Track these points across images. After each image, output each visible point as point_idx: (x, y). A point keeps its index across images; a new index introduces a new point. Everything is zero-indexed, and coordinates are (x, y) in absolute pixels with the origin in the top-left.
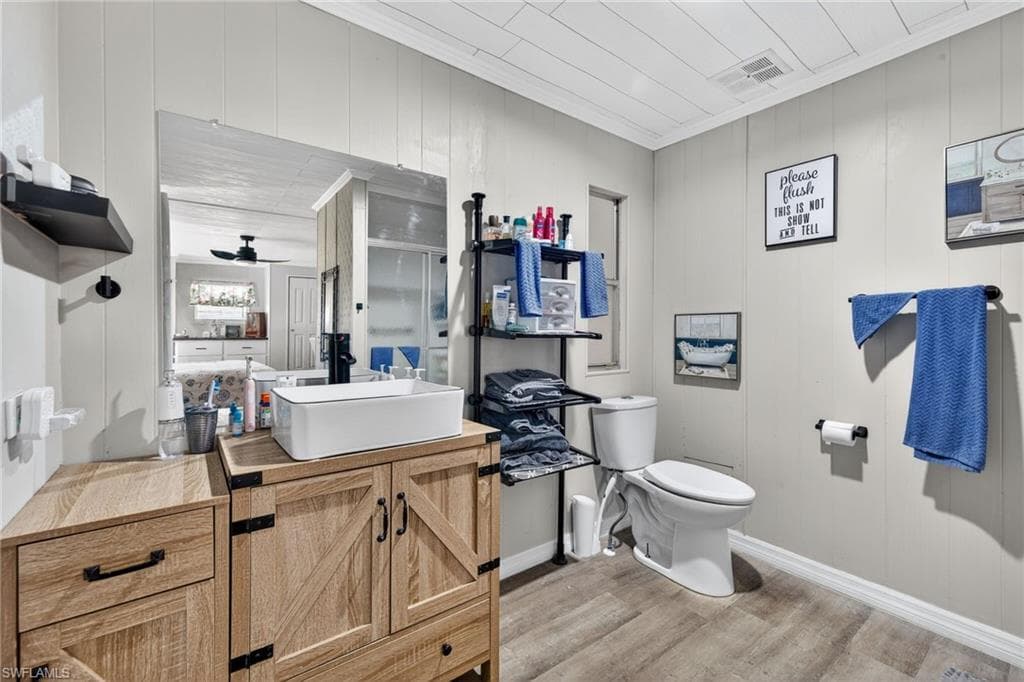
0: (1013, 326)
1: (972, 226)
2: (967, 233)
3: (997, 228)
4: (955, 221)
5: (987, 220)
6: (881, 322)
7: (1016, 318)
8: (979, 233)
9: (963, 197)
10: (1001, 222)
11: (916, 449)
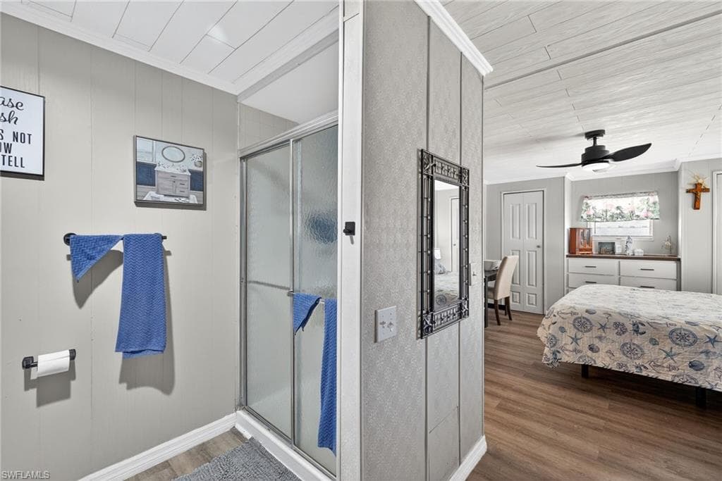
0: (168, 257)
1: (150, 195)
2: (147, 198)
3: (163, 198)
4: (141, 188)
5: (157, 193)
6: (98, 258)
7: (169, 253)
8: (154, 199)
9: (145, 174)
10: (165, 195)
11: (124, 352)
